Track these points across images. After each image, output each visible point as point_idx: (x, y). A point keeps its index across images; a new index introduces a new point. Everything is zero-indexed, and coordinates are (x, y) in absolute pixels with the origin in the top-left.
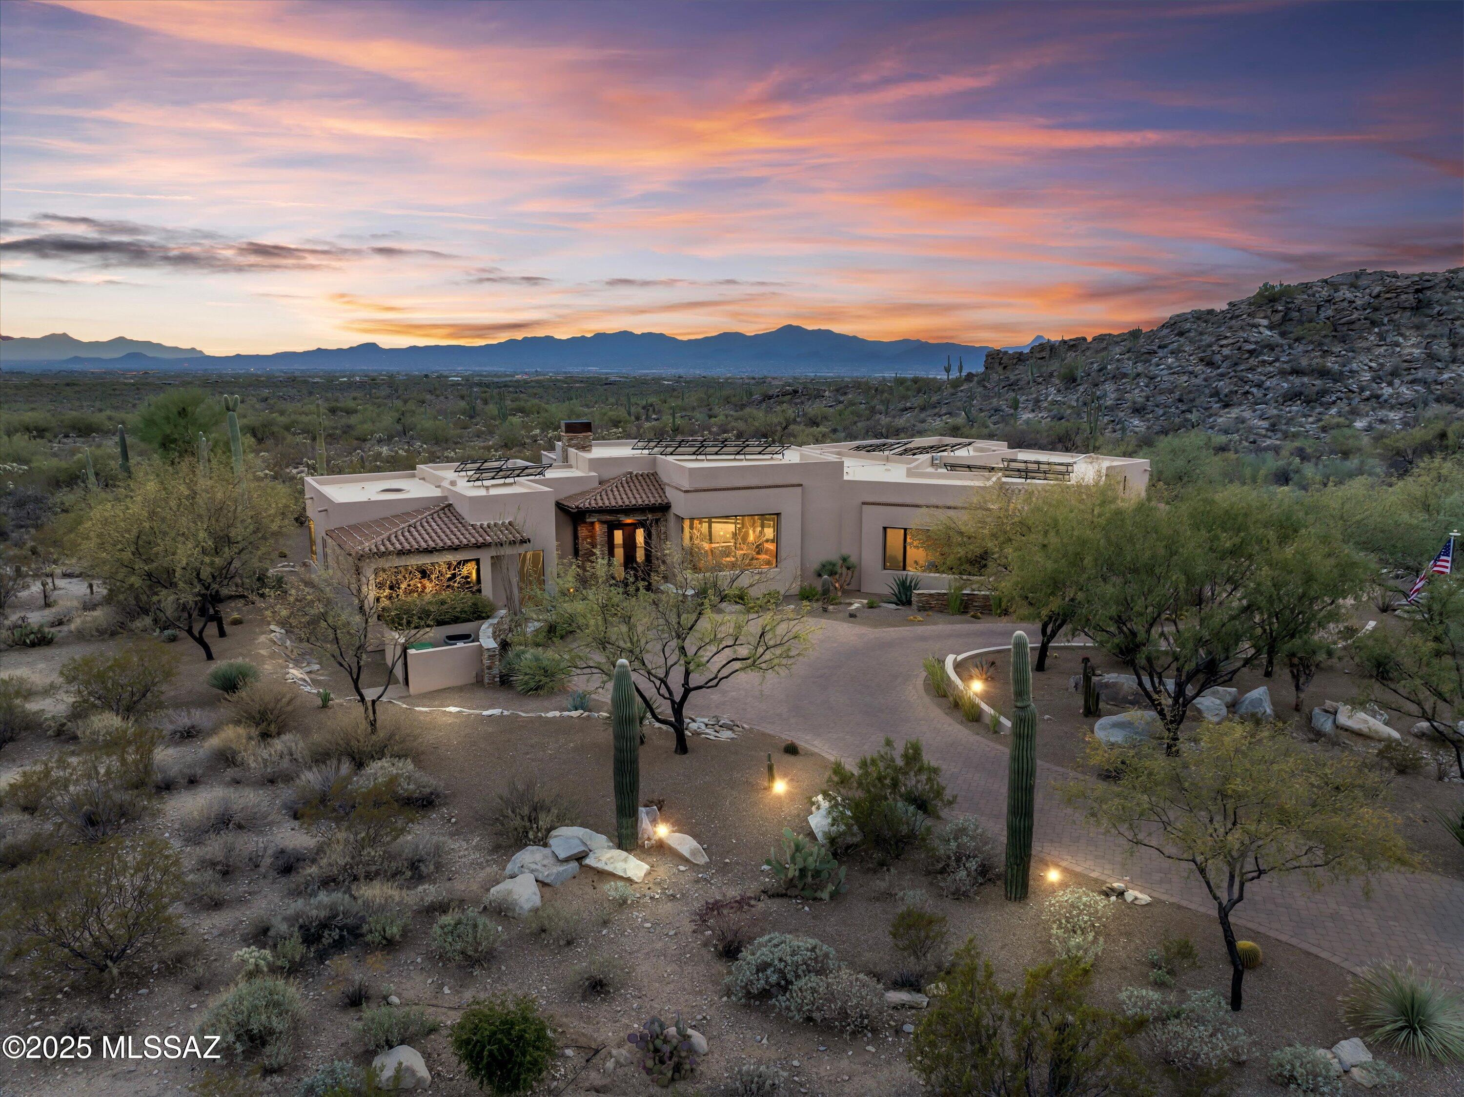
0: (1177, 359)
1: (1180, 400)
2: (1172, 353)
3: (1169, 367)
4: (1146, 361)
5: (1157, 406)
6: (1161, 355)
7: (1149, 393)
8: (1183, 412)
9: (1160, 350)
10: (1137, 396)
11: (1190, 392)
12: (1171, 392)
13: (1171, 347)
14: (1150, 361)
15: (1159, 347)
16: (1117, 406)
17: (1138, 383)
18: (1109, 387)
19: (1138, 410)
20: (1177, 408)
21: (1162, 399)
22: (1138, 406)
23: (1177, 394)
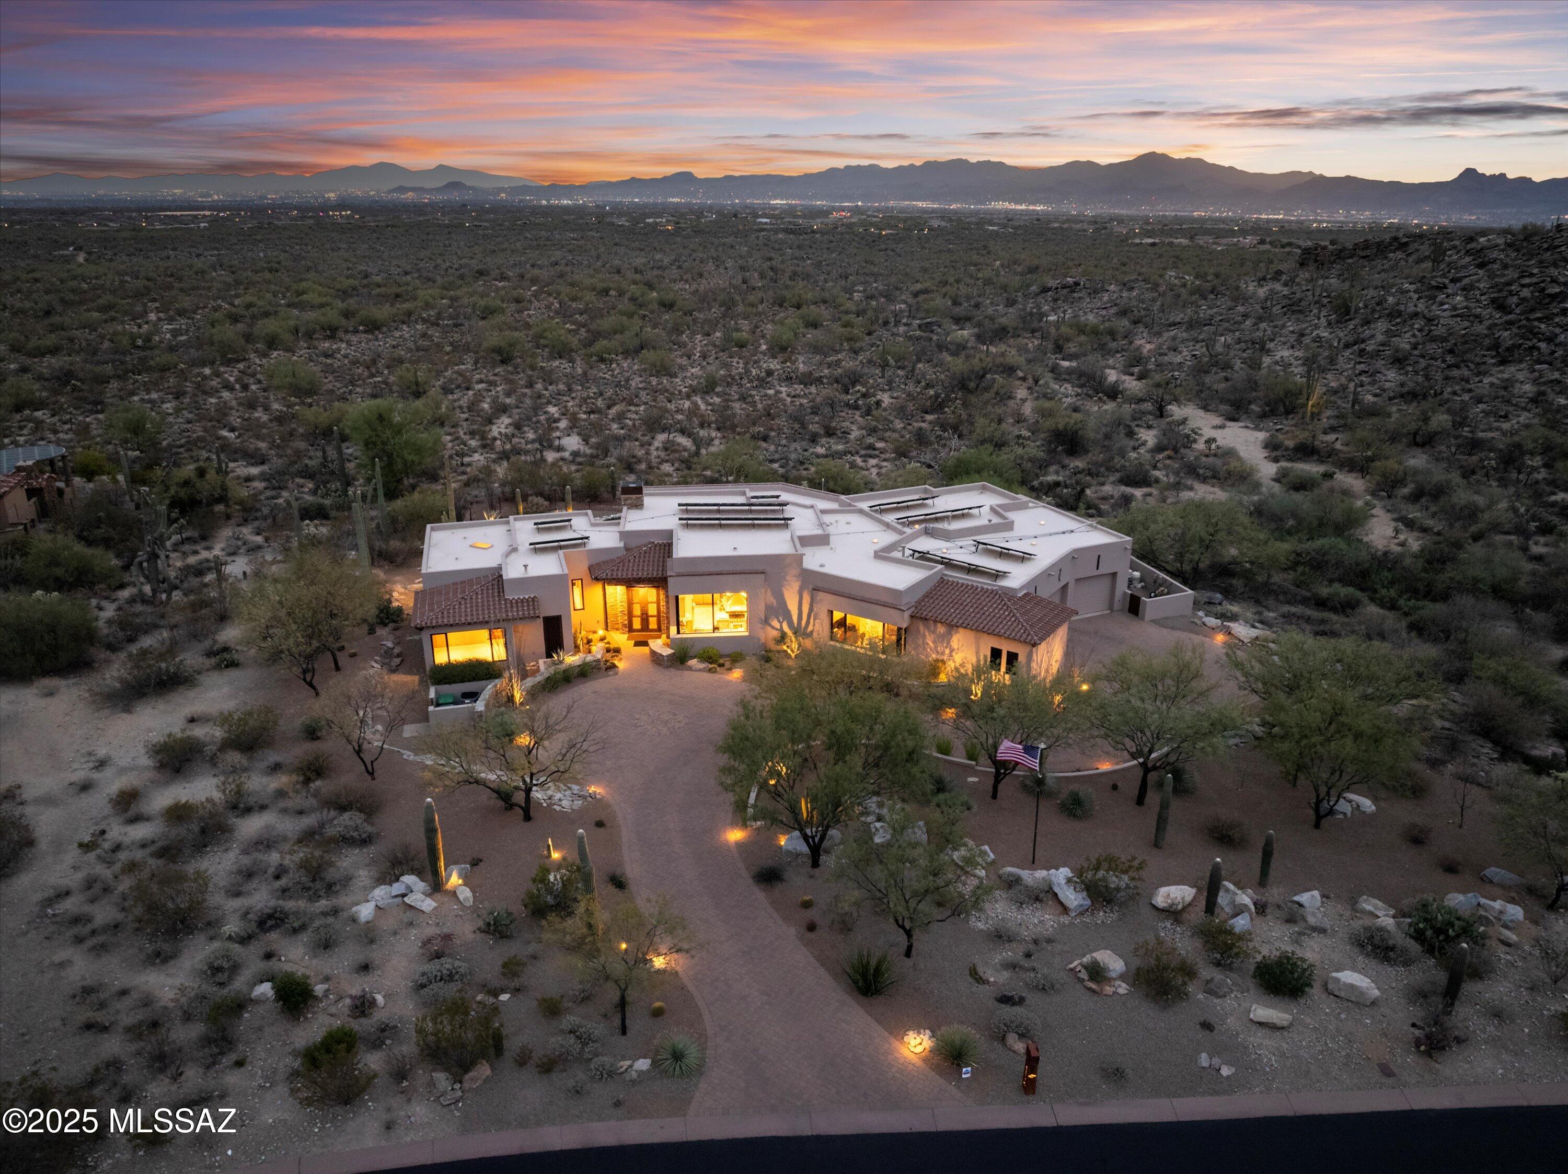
0: (1467, 298)
1: (1451, 351)
2: (1464, 289)
3: (1454, 308)
4: (1433, 298)
5: (1423, 357)
6: (1450, 291)
7: (1419, 339)
8: (1449, 367)
9: (1451, 286)
10: (1403, 343)
11: (1466, 343)
12: (1444, 340)
13: (1466, 281)
14: (1436, 297)
15: (1452, 281)
16: (1377, 354)
17: (1412, 326)
18: (1381, 326)
19: (1399, 361)
20: (1444, 361)
21: (1432, 348)
22: (1400, 355)
23: (1448, 345)
